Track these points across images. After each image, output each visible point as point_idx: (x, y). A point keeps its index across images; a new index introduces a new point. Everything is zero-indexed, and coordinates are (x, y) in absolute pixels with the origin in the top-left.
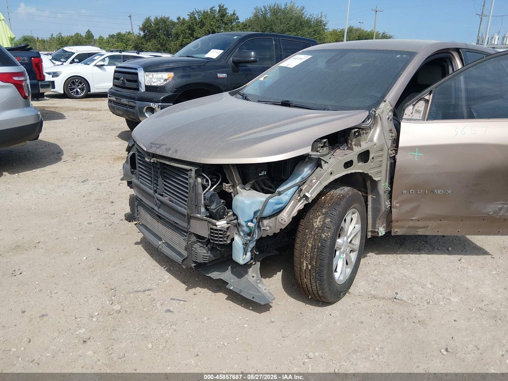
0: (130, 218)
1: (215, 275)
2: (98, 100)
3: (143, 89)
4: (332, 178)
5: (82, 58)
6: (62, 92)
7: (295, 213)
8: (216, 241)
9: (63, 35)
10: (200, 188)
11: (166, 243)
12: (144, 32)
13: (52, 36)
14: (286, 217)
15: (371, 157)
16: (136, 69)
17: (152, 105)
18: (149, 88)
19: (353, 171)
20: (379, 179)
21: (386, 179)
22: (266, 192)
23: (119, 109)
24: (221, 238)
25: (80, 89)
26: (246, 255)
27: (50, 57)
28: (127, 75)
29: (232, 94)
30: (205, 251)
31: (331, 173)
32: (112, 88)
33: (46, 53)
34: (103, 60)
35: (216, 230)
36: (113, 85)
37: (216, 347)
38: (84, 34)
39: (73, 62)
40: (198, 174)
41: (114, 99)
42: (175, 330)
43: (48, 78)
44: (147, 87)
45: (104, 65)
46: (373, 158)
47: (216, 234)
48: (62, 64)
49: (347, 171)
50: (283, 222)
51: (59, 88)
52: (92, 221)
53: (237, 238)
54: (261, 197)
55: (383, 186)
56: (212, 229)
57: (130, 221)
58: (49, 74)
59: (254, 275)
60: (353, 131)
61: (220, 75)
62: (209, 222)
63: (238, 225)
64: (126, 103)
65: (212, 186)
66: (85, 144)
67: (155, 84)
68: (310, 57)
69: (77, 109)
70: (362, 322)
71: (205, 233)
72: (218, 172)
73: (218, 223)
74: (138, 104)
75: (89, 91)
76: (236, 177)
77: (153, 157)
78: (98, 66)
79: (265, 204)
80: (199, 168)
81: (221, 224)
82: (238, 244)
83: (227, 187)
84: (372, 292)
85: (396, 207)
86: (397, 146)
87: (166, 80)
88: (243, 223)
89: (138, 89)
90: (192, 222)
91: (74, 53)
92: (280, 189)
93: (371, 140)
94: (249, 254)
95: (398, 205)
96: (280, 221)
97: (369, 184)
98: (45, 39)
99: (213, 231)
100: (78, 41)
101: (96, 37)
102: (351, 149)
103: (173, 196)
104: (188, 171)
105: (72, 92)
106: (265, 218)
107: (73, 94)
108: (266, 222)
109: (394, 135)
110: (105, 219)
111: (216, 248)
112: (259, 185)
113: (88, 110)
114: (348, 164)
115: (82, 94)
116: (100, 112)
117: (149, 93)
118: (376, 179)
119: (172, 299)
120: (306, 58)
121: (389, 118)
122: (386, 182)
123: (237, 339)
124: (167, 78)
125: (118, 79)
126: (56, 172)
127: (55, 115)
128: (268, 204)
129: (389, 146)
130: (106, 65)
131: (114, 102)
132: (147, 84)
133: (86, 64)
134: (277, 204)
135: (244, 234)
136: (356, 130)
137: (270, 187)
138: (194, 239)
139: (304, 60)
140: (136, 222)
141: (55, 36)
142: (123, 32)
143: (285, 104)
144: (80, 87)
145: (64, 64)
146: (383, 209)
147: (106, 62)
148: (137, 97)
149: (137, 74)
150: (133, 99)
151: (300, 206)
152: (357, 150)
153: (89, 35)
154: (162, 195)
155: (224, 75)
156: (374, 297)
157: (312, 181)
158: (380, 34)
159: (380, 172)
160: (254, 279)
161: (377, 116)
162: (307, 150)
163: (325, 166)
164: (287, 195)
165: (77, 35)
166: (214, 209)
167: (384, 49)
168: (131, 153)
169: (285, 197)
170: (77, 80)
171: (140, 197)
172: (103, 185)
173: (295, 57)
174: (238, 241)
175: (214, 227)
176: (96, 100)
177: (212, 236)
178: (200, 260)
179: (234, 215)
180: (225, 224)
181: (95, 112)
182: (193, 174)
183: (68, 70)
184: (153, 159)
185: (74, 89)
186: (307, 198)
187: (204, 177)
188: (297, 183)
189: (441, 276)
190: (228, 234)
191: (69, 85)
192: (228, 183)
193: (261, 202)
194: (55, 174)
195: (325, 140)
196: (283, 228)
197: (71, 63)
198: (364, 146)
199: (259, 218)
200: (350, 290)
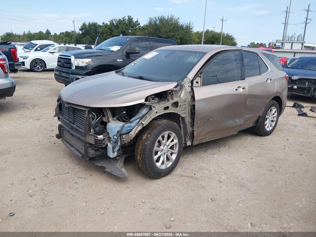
0: (58, 136)
1: (99, 164)
2: (51, 73)
3: (74, 68)
4: (157, 115)
5: (42, 48)
6: (29, 68)
7: (137, 131)
8: (98, 145)
9: (31, 32)
10: (91, 119)
11: (76, 148)
12: (82, 31)
13: (24, 33)
14: (133, 134)
15: (179, 105)
16: (70, 57)
17: (78, 77)
18: (77, 67)
19: (169, 112)
20: (185, 116)
21: (189, 116)
22: (124, 121)
23: (60, 79)
24: (100, 144)
25: (40, 66)
26: (114, 153)
27: (23, 47)
28: (65, 60)
29: (117, 73)
30: (93, 151)
31: (157, 113)
32: (56, 67)
33: (20, 43)
34: (55, 49)
35: (98, 140)
36: (58, 65)
37: (97, 198)
38: (44, 32)
39: (36, 50)
40: (89, 112)
41: (58, 73)
42: (78, 191)
43: (21, 60)
44: (76, 66)
45: (55, 52)
46: (180, 106)
47: (98, 142)
48: (30, 51)
49: (165, 111)
50: (132, 136)
51: (28, 66)
52: (40, 140)
53: (109, 144)
54: (121, 124)
55: (188, 120)
56: (96, 139)
57: (58, 139)
58: (21, 57)
59: (120, 164)
60: (169, 92)
61: (118, 60)
62: (95, 136)
63: (109, 138)
64: (65, 76)
65: (97, 118)
66: (40, 99)
67: (81, 65)
68: (158, 53)
69: (37, 79)
70: (173, 187)
71: (93, 142)
72: (100, 111)
73: (98, 137)
74: (71, 76)
75: (46, 67)
76: (109, 114)
77: (68, 104)
78: (51, 53)
79: (123, 127)
80: (90, 109)
81: (101, 137)
82: (110, 148)
83: (105, 119)
84: (183, 174)
85: (196, 131)
86: (194, 100)
87: (87, 63)
88: (111, 137)
89: (71, 68)
90: (87, 136)
91: (37, 45)
92: (131, 120)
93: (180, 97)
94: (116, 153)
95: (196, 129)
96: (130, 135)
97: (180, 119)
98: (20, 35)
99: (96, 141)
100: (40, 36)
101: (52, 34)
102: (168, 101)
103: (78, 124)
104: (84, 111)
105: (35, 68)
106: (124, 134)
107: (35, 69)
108: (124, 136)
109: (191, 94)
110: (48, 139)
111: (99, 150)
112: (121, 118)
113: (44, 79)
114: (166, 108)
115: (41, 70)
116: (51, 81)
117: (77, 70)
118: (183, 116)
119: (78, 178)
120: (156, 54)
121: (189, 86)
122: (189, 117)
123: (109, 195)
124: (87, 62)
125: (60, 62)
126: (23, 114)
127: (24, 82)
128: (124, 127)
129: (189, 100)
130: (56, 52)
131: (58, 75)
132: (76, 65)
133: (44, 51)
134: (129, 127)
135: (113, 142)
136: (170, 92)
137: (127, 119)
138: (88, 145)
139: (155, 55)
140: (61, 139)
141: (26, 33)
142: (69, 31)
143: (141, 78)
144: (40, 65)
145: (31, 51)
146: (188, 131)
147: (56, 51)
148: (70, 72)
149: (70, 59)
150: (69, 73)
151: (140, 128)
152: (171, 101)
153: (48, 33)
154: (74, 124)
155: (121, 60)
156: (183, 176)
157: (147, 116)
158: (225, 34)
159: (186, 113)
160: (120, 166)
161: (182, 85)
162: (143, 101)
163: (153, 109)
164: (134, 123)
165: (40, 32)
166: (98, 130)
167: (192, 50)
168: (59, 103)
169: (133, 124)
170: (38, 61)
171: (63, 125)
172: (48, 122)
173: (151, 53)
174: (110, 146)
175: (97, 139)
176: (50, 73)
177: (96, 143)
178: (91, 156)
179: (108, 133)
180: (102, 137)
181: (48, 81)
182: (87, 112)
183: (33, 55)
184: (68, 105)
185: (36, 66)
186: (143, 124)
187: (93, 114)
188: (140, 117)
189: (220, 167)
190: (104, 142)
191: (34, 64)
192: (105, 117)
193: (121, 126)
194: (22, 115)
195: (153, 96)
196: (132, 139)
197: (35, 50)
198: (175, 100)
199: (120, 134)
200: (172, 173)
